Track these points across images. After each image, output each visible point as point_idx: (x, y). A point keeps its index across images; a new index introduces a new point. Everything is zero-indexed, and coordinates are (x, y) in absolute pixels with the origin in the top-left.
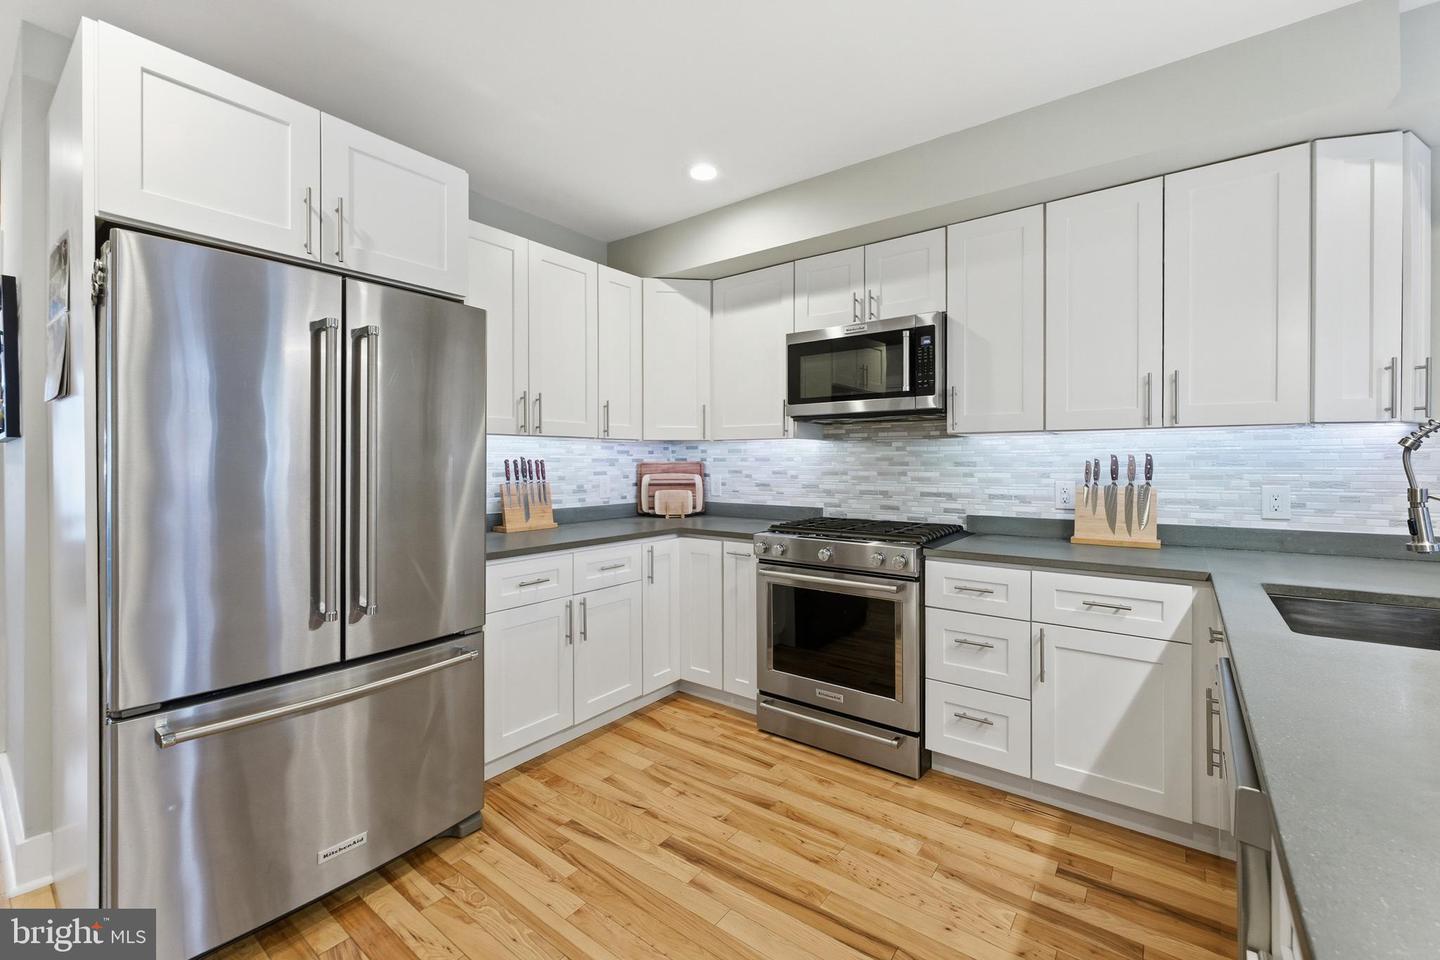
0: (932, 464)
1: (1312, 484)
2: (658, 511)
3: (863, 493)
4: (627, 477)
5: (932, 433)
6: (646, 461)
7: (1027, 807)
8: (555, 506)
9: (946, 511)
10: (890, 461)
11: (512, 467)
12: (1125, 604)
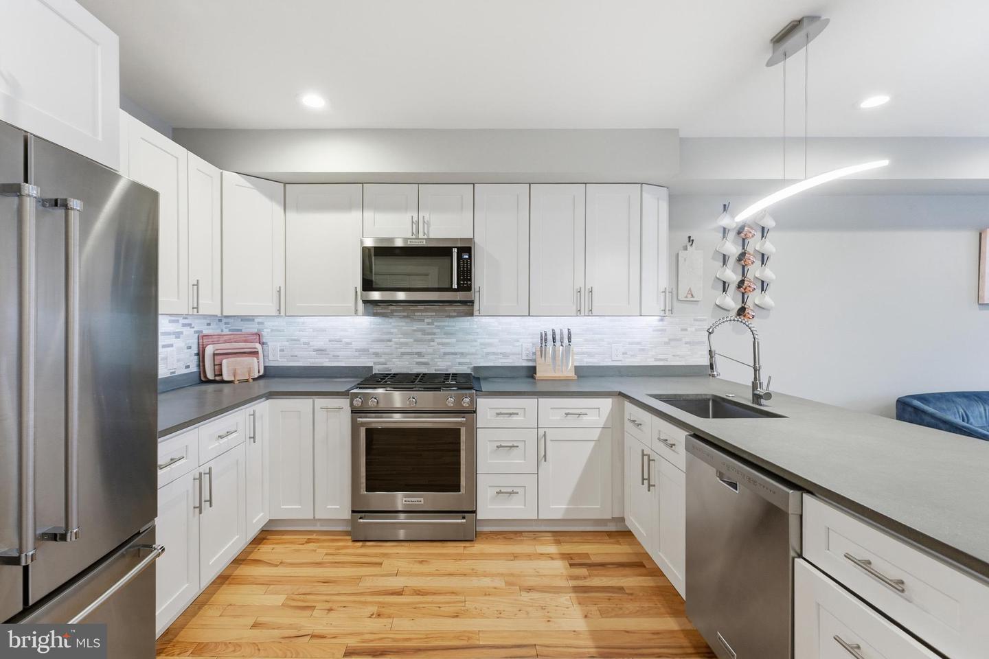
0: (451, 334)
2: (226, 378)
3: (403, 354)
4: (189, 348)
5: (451, 314)
6: (205, 332)
7: (535, 536)
9: (460, 364)
10: (423, 332)
12: (583, 411)
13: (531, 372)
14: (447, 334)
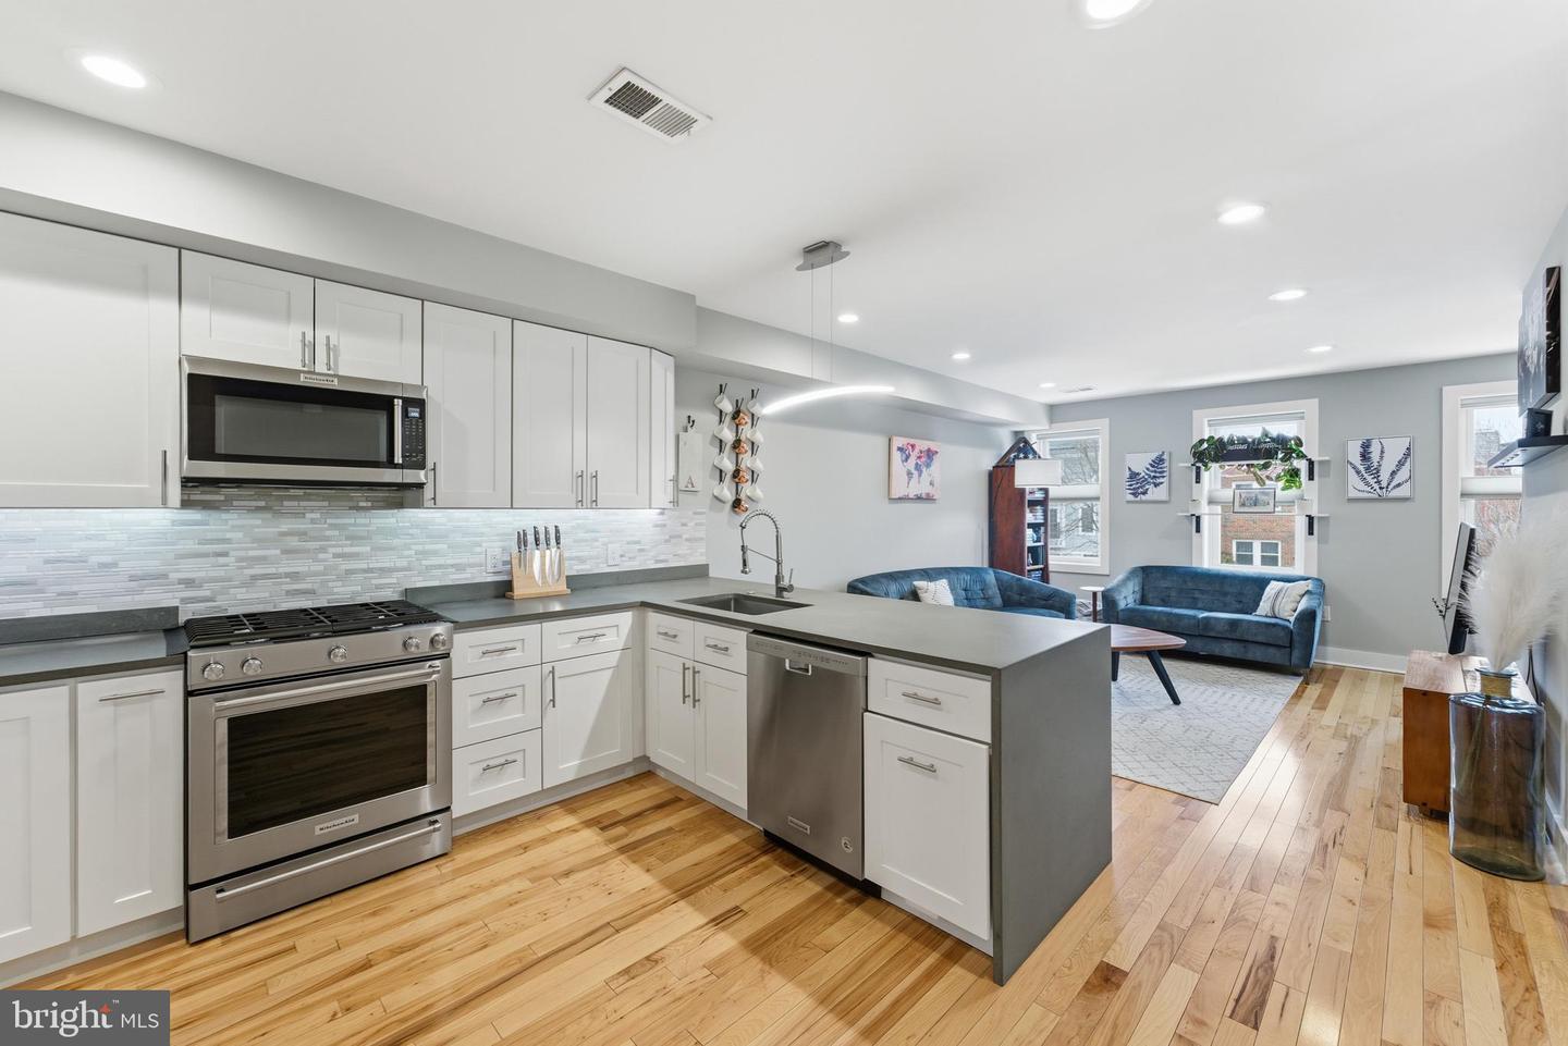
0: (362, 538)
5: (362, 504)
9: (378, 587)
10: (302, 534)
12: (599, 632)
13: (503, 590)
14: (353, 538)
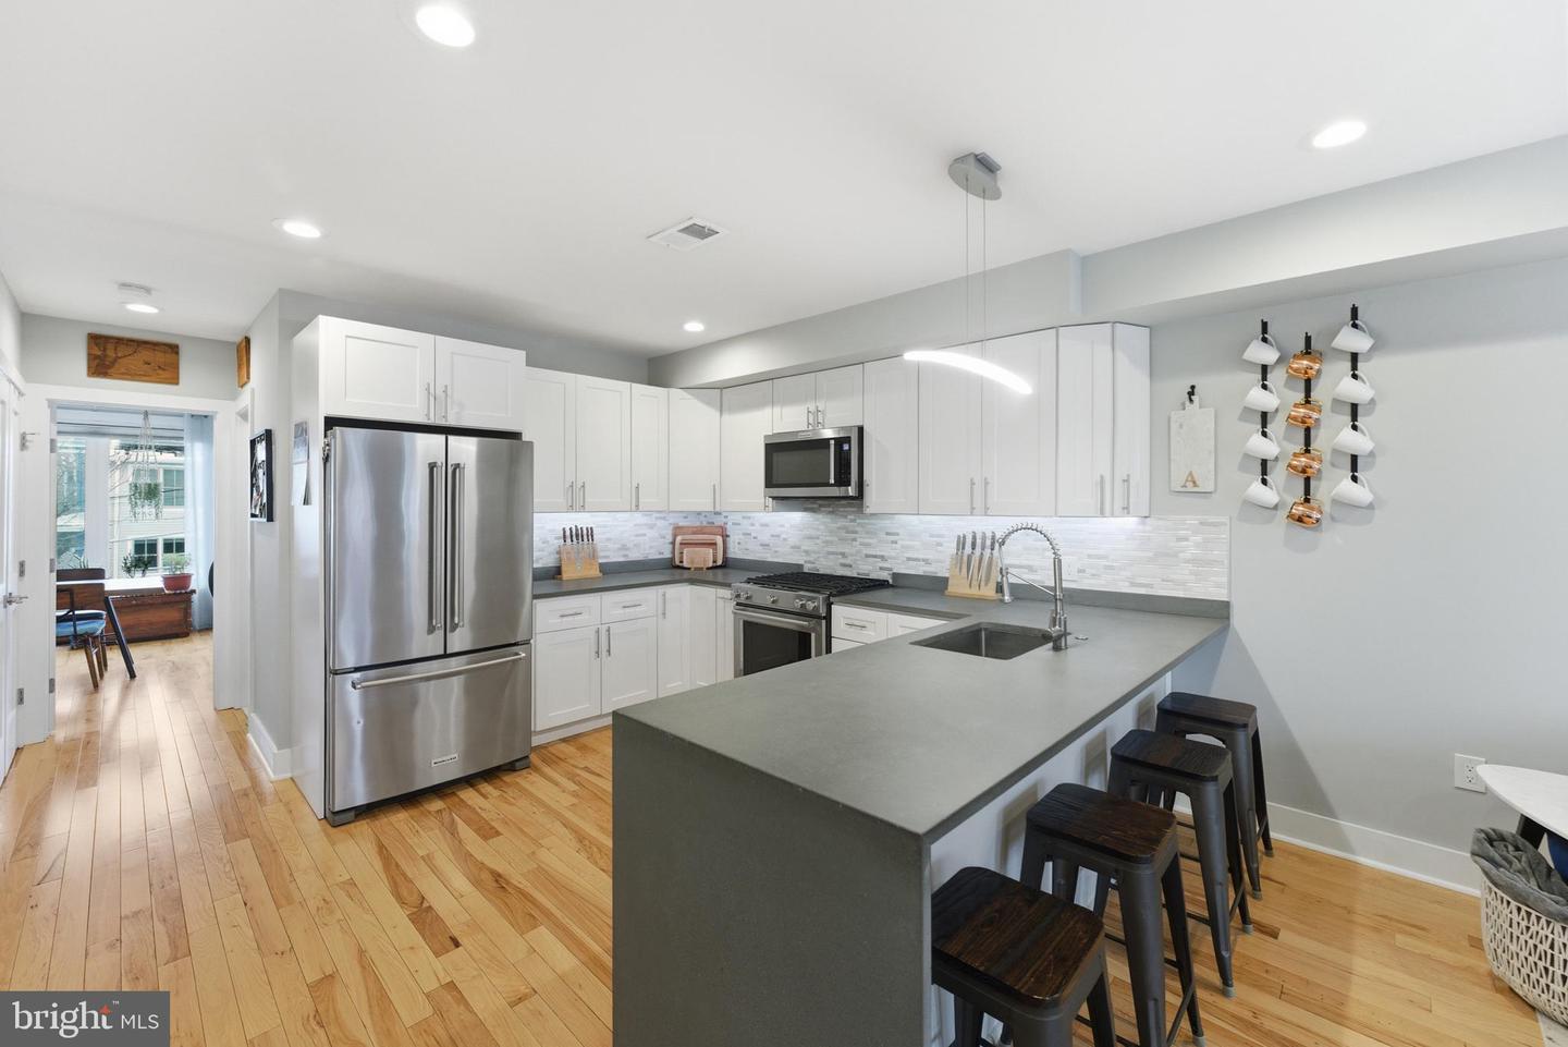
1: (1089, 556)
2: (685, 564)
3: (829, 553)
4: (664, 538)
6: (681, 524)
8: (600, 561)
9: (881, 568)
11: (568, 533)
14: (869, 533)
